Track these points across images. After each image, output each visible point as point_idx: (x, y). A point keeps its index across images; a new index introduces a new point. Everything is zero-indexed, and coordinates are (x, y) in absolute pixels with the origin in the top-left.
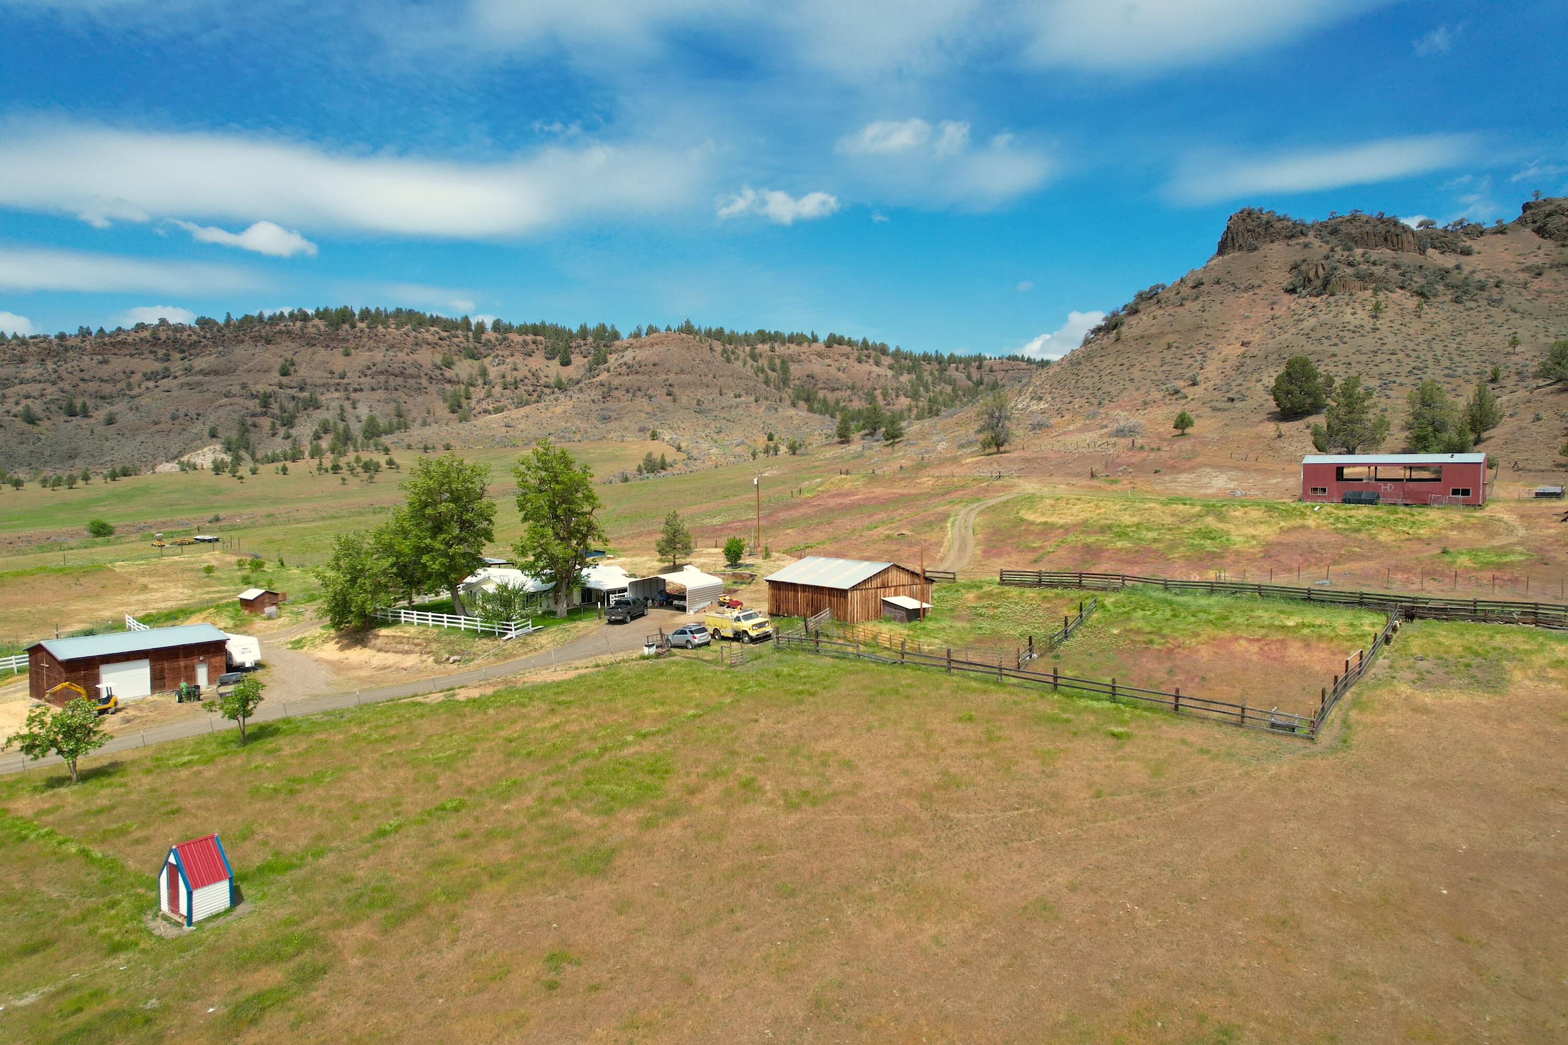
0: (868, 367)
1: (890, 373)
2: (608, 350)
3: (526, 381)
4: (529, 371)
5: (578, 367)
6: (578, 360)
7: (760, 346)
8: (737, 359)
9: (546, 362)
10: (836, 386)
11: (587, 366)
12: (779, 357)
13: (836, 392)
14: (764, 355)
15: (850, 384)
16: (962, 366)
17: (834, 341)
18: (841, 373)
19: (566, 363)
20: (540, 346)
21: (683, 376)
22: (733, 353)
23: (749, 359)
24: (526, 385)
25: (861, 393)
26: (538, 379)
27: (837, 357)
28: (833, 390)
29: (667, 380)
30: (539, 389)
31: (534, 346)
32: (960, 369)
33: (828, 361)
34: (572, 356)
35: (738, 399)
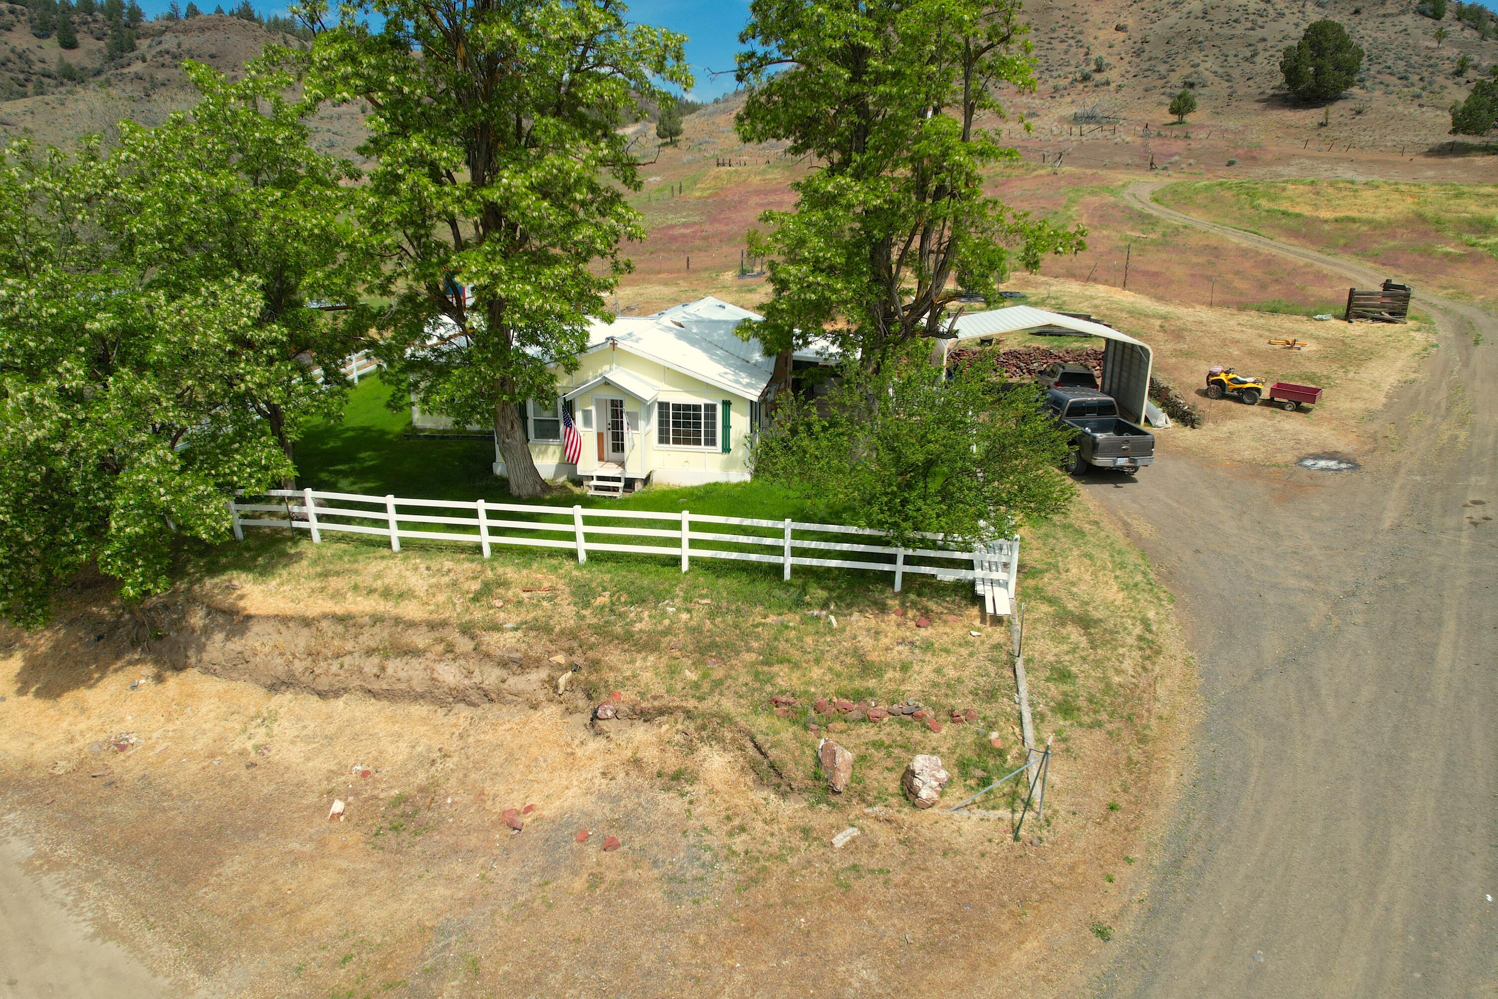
2: (134, 33)
3: (10, 65)
4: (13, 51)
5: (90, 53)
6: (87, 42)
9: (36, 41)
11: (106, 52)
19: (69, 44)
20: (22, 18)
24: (11, 71)
26: (29, 62)
30: (34, 78)
31: (12, 17)
34: (78, 36)
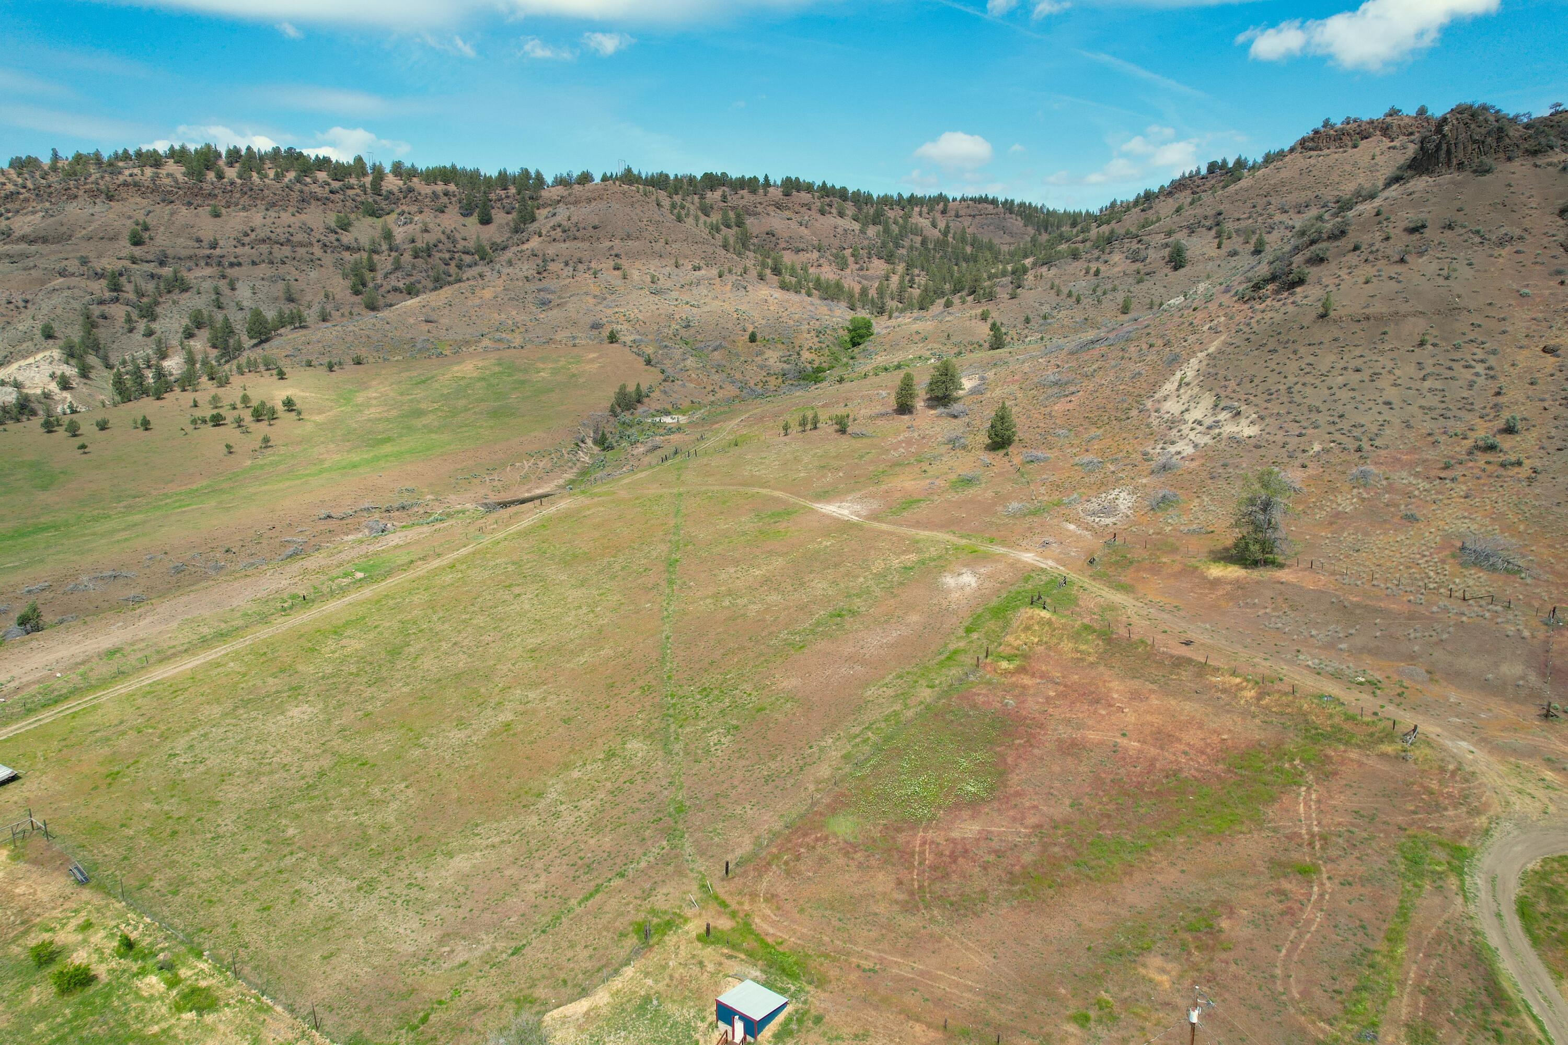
0: (832, 220)
1: (856, 226)
2: (536, 203)
3: (440, 245)
4: (443, 233)
5: (500, 227)
6: (499, 216)
7: (709, 194)
8: (687, 215)
9: (462, 220)
10: (801, 246)
11: (512, 224)
12: (733, 208)
13: (801, 254)
14: (715, 207)
15: (816, 243)
16: (925, 209)
17: (791, 186)
18: (803, 228)
19: (486, 220)
20: (454, 199)
21: (630, 243)
22: (683, 207)
23: (700, 213)
24: (441, 251)
25: (828, 254)
26: (454, 242)
27: (797, 208)
28: (798, 251)
29: (612, 248)
30: (457, 255)
31: (445, 200)
32: (924, 214)
33: (788, 214)
34: (493, 212)
35: (697, 273)
